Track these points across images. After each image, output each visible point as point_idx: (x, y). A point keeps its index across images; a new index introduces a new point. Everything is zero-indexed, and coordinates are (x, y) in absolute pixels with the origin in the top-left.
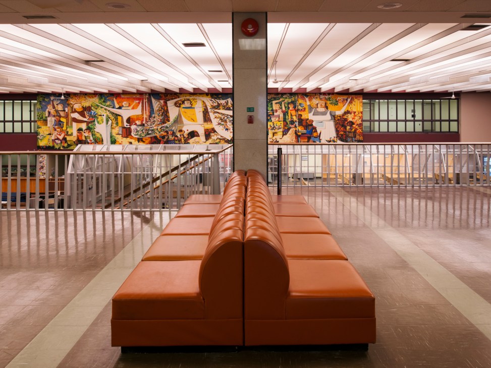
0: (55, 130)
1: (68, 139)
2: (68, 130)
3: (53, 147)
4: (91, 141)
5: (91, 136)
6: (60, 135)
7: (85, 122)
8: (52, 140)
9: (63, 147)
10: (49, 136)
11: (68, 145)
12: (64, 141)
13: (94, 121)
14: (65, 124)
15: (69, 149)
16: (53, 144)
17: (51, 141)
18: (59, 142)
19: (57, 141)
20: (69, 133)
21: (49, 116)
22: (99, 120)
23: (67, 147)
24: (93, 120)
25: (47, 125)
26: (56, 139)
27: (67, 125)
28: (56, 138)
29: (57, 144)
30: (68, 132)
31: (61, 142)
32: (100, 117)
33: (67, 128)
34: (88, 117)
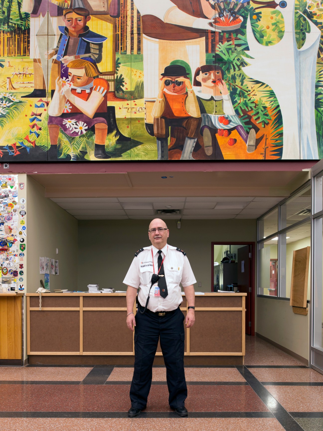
0: (65, 74)
1: (119, 114)
2: (123, 71)
3: (56, 148)
4: (225, 120)
5: (226, 97)
6: (85, 96)
8: (51, 119)
9: (99, 148)
10: (36, 101)
11: (122, 139)
12: (101, 126)
13: (241, 31)
14: (108, 46)
15: (125, 157)
16: (54, 137)
17: (44, 122)
18: (82, 127)
19: (69, 123)
20: (128, 87)
21: (35, 12)
22: (262, 24)
23: (117, 152)
24: (237, 26)
25: (26, 51)
26: (65, 116)
27: (116, 49)
28: (67, 109)
29: (72, 137)
30: (119, 82)
31: (91, 130)
32: (266, 12)
33: (116, 64)
34: (212, 14)
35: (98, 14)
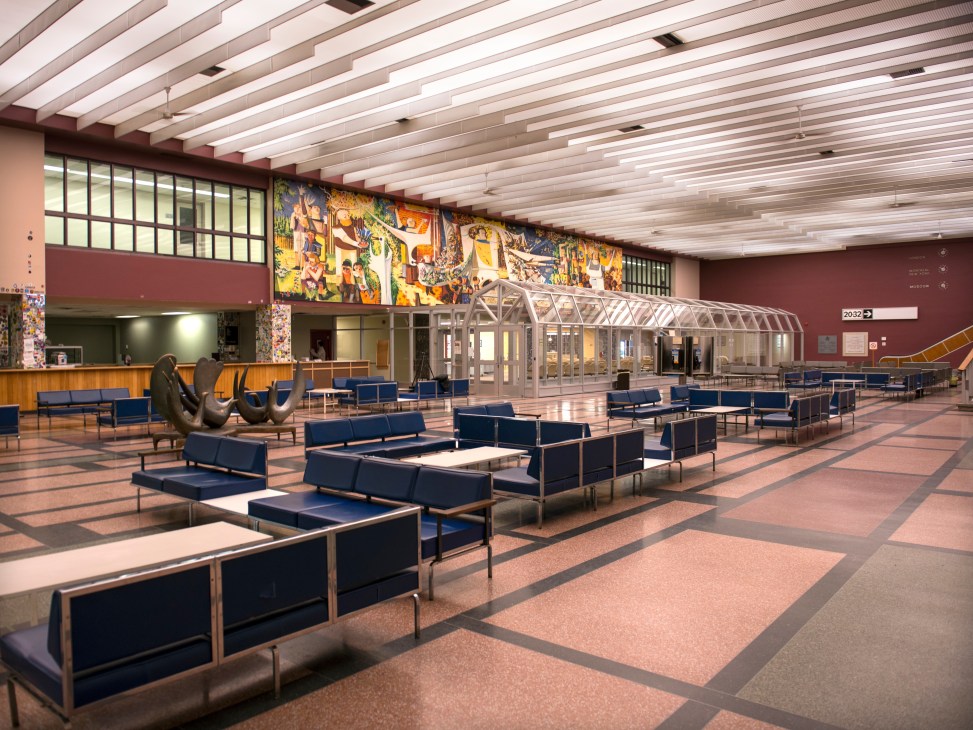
0: (307, 260)
1: (328, 281)
2: (329, 261)
3: (304, 295)
4: (364, 287)
5: (363, 277)
6: (315, 271)
7: (355, 248)
8: (302, 281)
9: (320, 295)
10: (296, 271)
11: (329, 292)
12: (321, 285)
13: (368, 249)
14: (323, 248)
15: (329, 300)
16: (303, 289)
17: (299, 282)
18: (313, 285)
19: (309, 283)
20: (330, 269)
21: (296, 229)
22: (375, 247)
23: (327, 298)
24: (366, 246)
25: (292, 247)
26: (307, 280)
27: (326, 251)
28: (308, 277)
29: (310, 290)
30: (327, 266)
31: (317, 287)
32: (376, 241)
33: (326, 258)
34: (359, 240)
35: (319, 234)
